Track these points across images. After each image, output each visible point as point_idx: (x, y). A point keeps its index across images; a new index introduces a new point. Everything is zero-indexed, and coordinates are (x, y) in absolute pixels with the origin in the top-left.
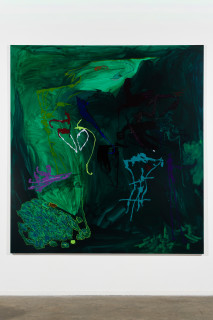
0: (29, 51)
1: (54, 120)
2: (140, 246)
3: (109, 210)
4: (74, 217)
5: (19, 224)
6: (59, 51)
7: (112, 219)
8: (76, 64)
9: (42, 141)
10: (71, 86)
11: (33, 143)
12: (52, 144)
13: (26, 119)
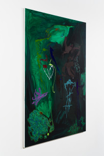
0: (33, 14)
1: (42, 60)
2: (69, 131)
3: (60, 113)
4: (48, 119)
5: (28, 127)
6: (44, 16)
7: (61, 118)
8: (49, 25)
9: (37, 73)
10: (48, 39)
11: (34, 74)
12: (41, 74)
13: (31, 58)
